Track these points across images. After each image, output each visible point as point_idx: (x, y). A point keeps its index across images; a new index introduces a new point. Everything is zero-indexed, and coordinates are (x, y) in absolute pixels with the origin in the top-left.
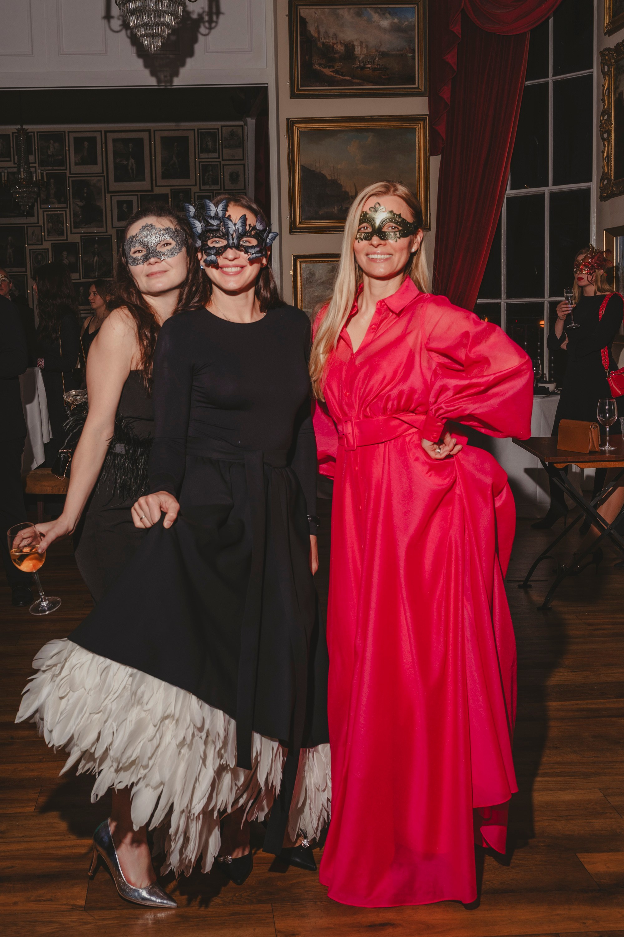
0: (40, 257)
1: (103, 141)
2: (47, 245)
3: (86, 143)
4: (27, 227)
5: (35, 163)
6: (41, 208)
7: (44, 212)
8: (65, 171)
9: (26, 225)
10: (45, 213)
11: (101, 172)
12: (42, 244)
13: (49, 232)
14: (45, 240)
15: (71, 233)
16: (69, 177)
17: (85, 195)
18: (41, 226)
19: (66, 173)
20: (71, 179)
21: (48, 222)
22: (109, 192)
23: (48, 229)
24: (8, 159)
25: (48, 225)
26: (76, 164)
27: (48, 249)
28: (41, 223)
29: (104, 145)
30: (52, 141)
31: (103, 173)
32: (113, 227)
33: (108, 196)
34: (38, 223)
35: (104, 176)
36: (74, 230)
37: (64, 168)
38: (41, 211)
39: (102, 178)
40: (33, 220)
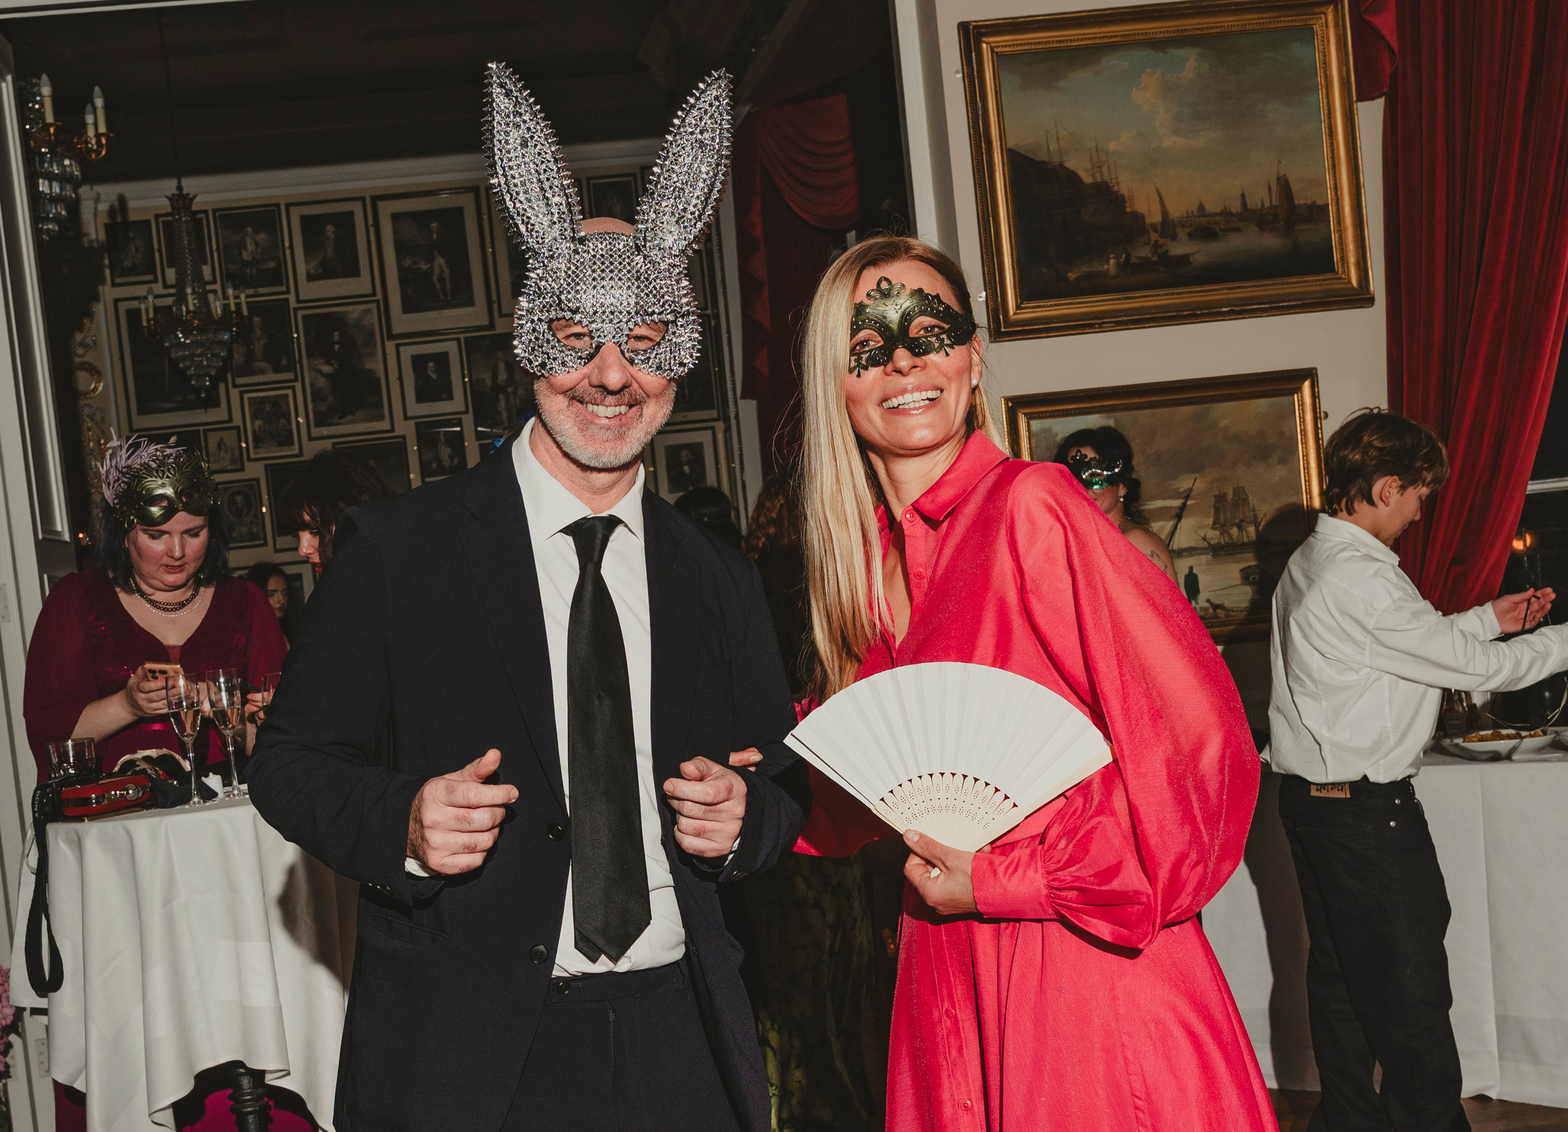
0: (239, 499)
1: (370, 222)
2: (255, 470)
3: (330, 228)
4: (205, 431)
5: (214, 282)
6: (235, 386)
7: (241, 393)
8: (286, 296)
9: (201, 428)
10: (246, 396)
11: (370, 291)
12: (242, 469)
13: (258, 441)
14: (250, 460)
15: (310, 439)
16: (296, 309)
17: (337, 347)
18: (237, 428)
19: (287, 300)
20: (300, 313)
21: (254, 417)
22: (392, 337)
23: (254, 434)
24: (150, 277)
25: (253, 423)
26: (310, 278)
27: (257, 480)
28: (237, 421)
29: (372, 230)
30: (249, 229)
31: (374, 294)
32: (406, 418)
33: (390, 346)
34: (230, 420)
35: (377, 302)
36: (316, 432)
37: (284, 289)
38: (234, 393)
39: (373, 306)
40: (218, 414)
